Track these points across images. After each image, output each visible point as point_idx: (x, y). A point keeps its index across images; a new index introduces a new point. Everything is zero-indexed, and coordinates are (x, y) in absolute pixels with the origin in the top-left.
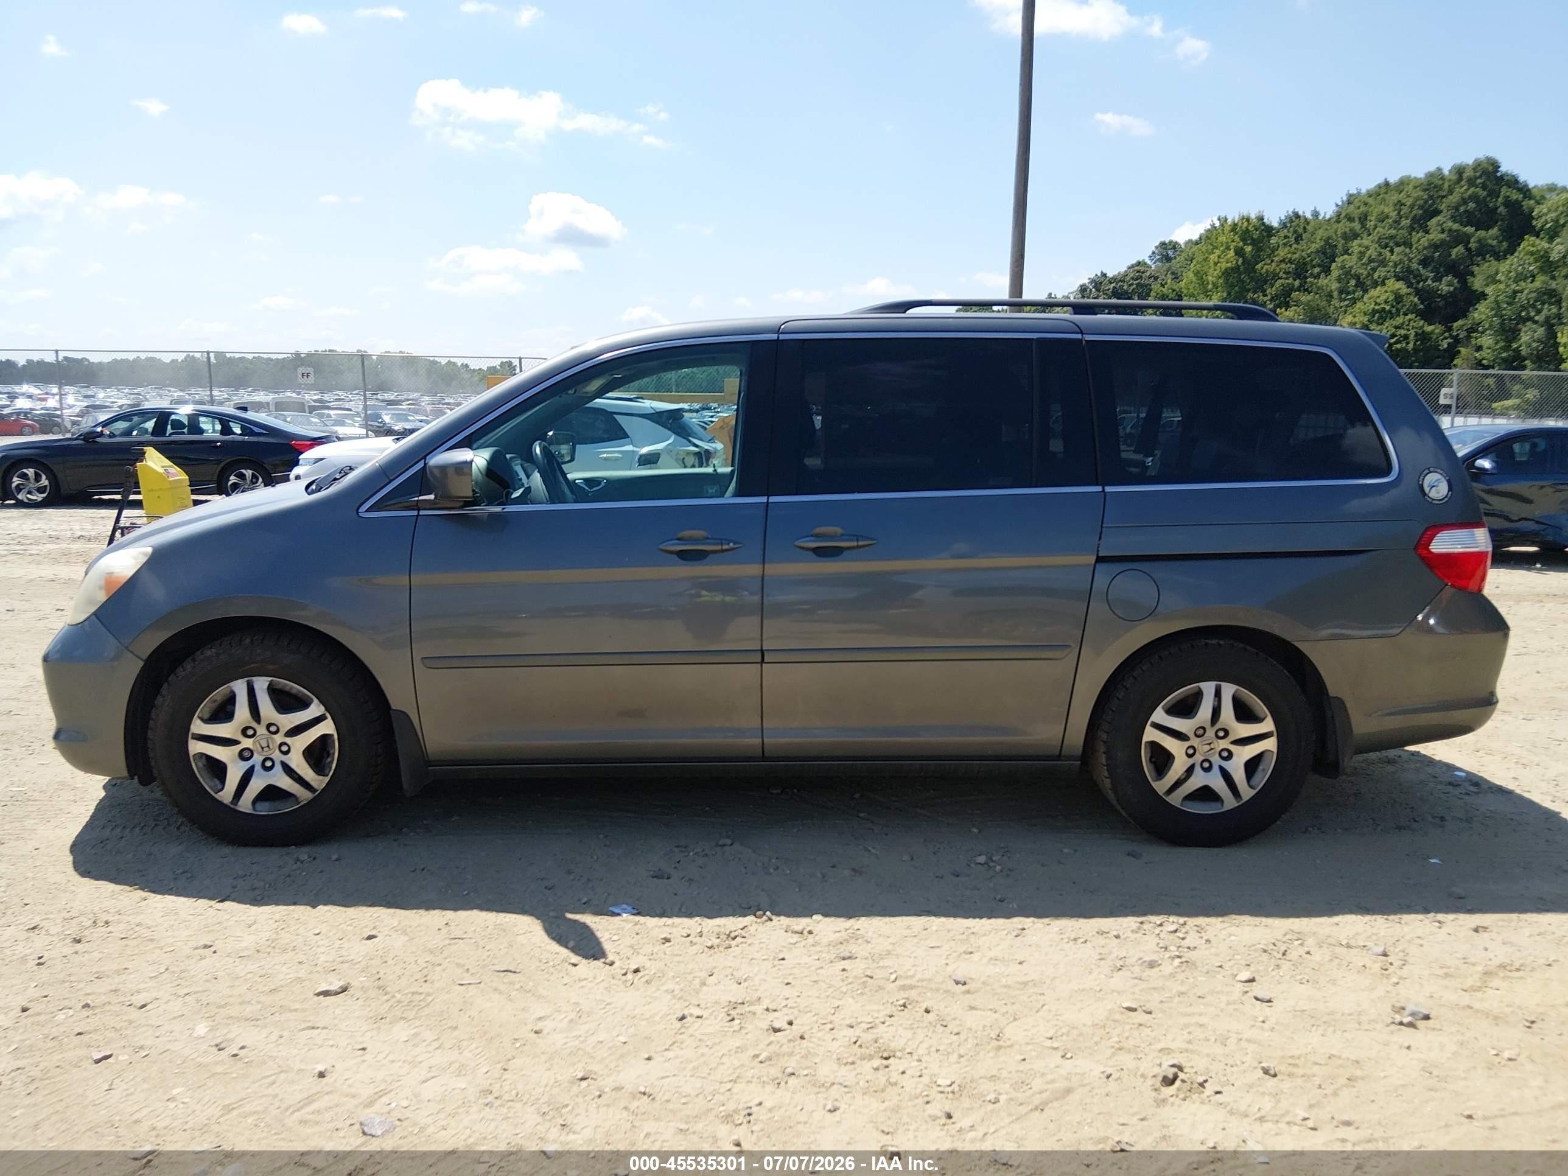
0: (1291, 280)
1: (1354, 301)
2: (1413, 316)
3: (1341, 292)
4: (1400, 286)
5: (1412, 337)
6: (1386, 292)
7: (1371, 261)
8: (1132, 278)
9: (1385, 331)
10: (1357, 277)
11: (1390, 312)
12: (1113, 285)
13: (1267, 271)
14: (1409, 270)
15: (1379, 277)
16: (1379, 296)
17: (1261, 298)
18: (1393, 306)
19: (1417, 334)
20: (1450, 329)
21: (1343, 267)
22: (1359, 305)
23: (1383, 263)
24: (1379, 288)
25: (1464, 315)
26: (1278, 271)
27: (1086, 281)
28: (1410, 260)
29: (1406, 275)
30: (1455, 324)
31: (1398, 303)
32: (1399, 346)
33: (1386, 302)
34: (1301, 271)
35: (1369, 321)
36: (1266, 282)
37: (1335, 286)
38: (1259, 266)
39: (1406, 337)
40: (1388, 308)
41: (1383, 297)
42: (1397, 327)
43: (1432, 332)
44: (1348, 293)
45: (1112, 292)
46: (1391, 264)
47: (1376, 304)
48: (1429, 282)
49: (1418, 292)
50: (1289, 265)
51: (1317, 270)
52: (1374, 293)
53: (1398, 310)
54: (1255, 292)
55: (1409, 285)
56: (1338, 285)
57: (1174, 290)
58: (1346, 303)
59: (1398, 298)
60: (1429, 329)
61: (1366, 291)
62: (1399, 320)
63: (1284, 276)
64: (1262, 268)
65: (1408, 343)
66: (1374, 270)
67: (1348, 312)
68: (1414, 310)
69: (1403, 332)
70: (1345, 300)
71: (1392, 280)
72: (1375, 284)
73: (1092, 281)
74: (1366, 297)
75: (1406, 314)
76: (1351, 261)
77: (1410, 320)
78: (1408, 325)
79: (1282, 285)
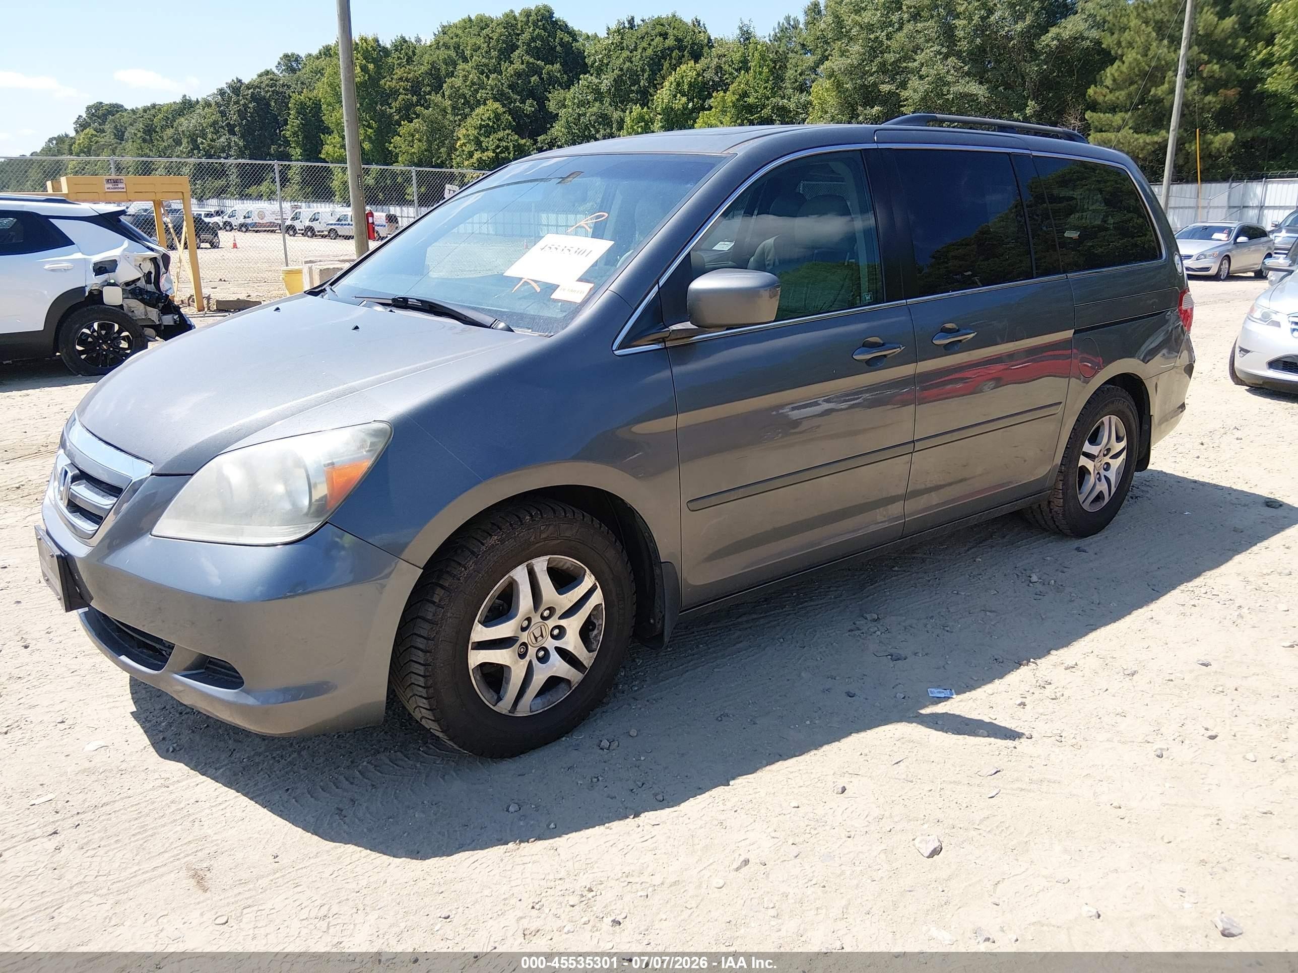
0: (409, 96)
1: (465, 117)
2: (510, 131)
3: (454, 108)
4: (497, 105)
5: (511, 149)
6: (488, 110)
7: (473, 84)
8: (267, 85)
9: (491, 143)
10: (464, 96)
11: (493, 127)
12: (252, 90)
13: (390, 87)
14: (502, 93)
15: (481, 97)
16: (484, 112)
17: (388, 110)
18: (494, 123)
19: (514, 146)
20: (536, 142)
21: (452, 87)
22: (469, 120)
23: (482, 86)
24: (482, 107)
25: (545, 131)
26: (398, 87)
27: (224, 86)
28: (502, 84)
29: (499, 97)
30: (539, 138)
31: (498, 120)
32: (503, 155)
33: (489, 119)
34: (415, 88)
35: (478, 133)
36: (389, 96)
37: (448, 103)
38: (382, 82)
39: (507, 148)
40: (491, 124)
41: (487, 115)
42: (499, 140)
43: (525, 145)
44: (459, 110)
45: (251, 97)
46: (489, 87)
47: (482, 119)
48: (518, 104)
49: (510, 112)
50: (406, 83)
51: (428, 89)
52: (480, 110)
53: (499, 126)
54: (382, 105)
55: (504, 106)
56: (450, 102)
57: (310, 99)
58: (460, 117)
59: (497, 117)
60: (522, 142)
61: (472, 110)
62: (501, 134)
63: (403, 92)
64: (385, 84)
65: (509, 153)
66: (477, 91)
67: (462, 126)
68: (509, 126)
69: (505, 144)
70: (458, 115)
71: (491, 101)
72: (478, 103)
73: (230, 86)
74: (474, 114)
75: (504, 130)
76: (458, 82)
77: (508, 135)
78: (507, 139)
79: (404, 100)
